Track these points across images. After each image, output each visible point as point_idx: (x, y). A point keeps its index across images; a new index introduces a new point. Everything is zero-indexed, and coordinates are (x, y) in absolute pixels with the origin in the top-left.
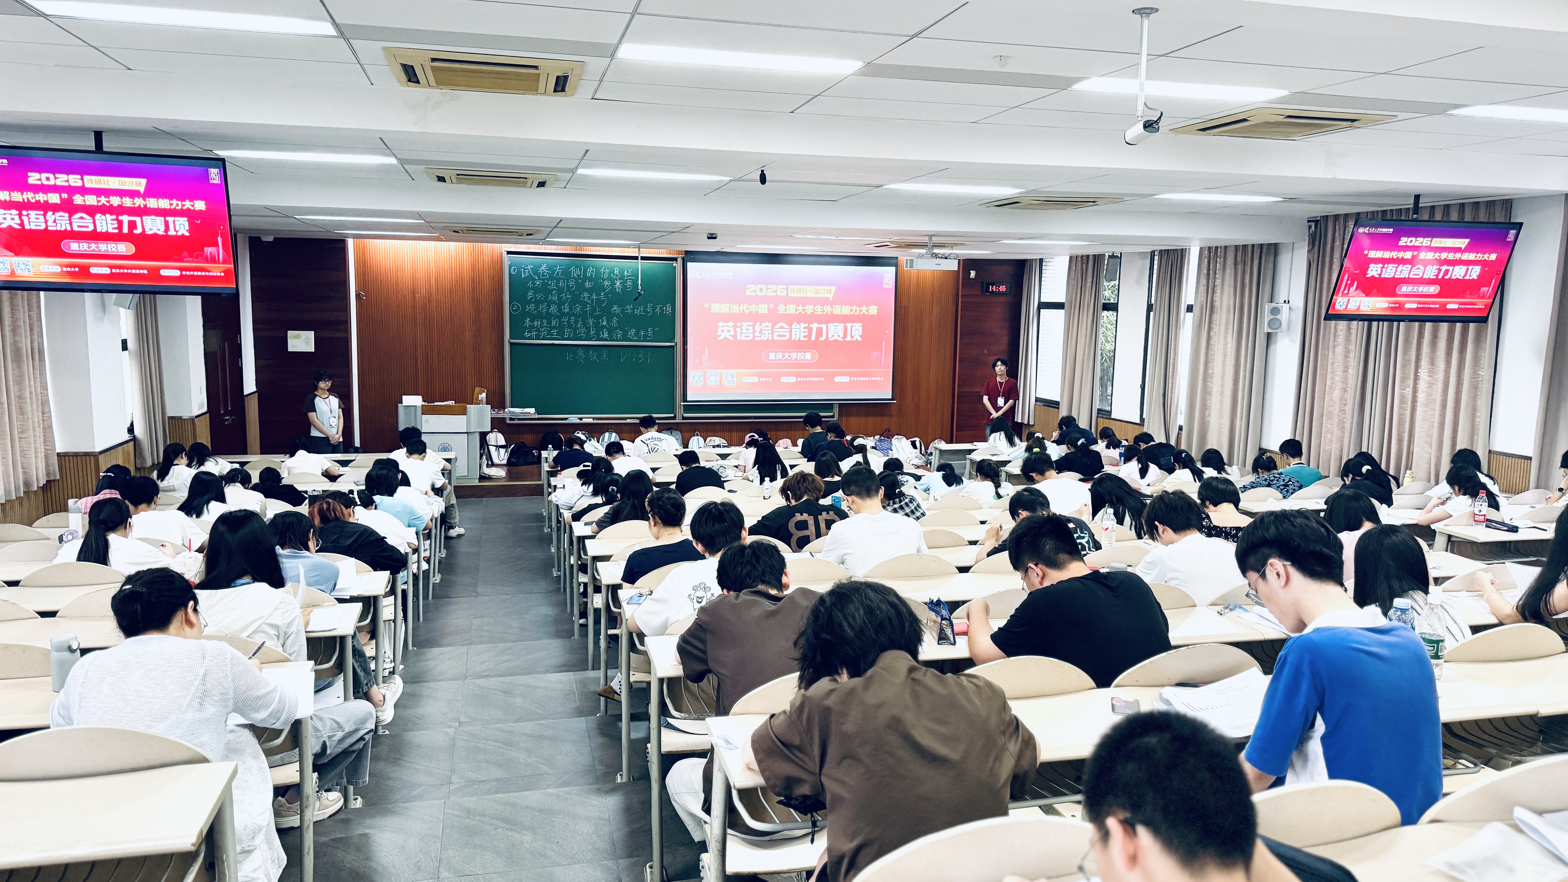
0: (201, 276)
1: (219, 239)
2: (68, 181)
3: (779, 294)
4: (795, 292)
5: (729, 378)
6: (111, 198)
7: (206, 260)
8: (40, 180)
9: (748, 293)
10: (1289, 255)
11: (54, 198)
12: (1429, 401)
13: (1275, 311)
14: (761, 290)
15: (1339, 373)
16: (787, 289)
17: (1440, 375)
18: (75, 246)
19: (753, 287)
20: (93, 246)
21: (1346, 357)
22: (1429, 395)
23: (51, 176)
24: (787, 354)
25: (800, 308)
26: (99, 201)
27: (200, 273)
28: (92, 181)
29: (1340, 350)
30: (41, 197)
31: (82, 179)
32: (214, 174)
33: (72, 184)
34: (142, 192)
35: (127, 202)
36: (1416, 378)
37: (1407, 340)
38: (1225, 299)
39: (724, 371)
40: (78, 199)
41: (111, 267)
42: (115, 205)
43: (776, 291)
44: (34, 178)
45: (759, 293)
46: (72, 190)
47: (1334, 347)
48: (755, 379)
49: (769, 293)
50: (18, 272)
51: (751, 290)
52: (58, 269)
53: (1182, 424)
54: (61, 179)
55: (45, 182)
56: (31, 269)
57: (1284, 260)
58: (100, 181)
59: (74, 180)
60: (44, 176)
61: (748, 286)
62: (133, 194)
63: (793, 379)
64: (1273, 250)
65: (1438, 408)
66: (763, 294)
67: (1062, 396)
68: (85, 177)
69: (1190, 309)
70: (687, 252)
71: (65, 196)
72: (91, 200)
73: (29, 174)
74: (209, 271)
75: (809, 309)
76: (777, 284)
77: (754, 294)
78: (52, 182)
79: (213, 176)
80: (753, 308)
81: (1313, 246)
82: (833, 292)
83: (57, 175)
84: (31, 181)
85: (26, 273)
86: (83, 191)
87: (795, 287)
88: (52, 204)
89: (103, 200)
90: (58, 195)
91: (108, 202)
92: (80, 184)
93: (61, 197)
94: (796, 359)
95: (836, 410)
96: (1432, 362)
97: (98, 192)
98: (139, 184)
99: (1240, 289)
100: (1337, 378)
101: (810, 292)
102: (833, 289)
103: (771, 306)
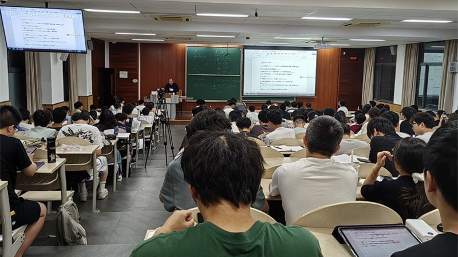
13: (453, 64)
70: (245, 46)
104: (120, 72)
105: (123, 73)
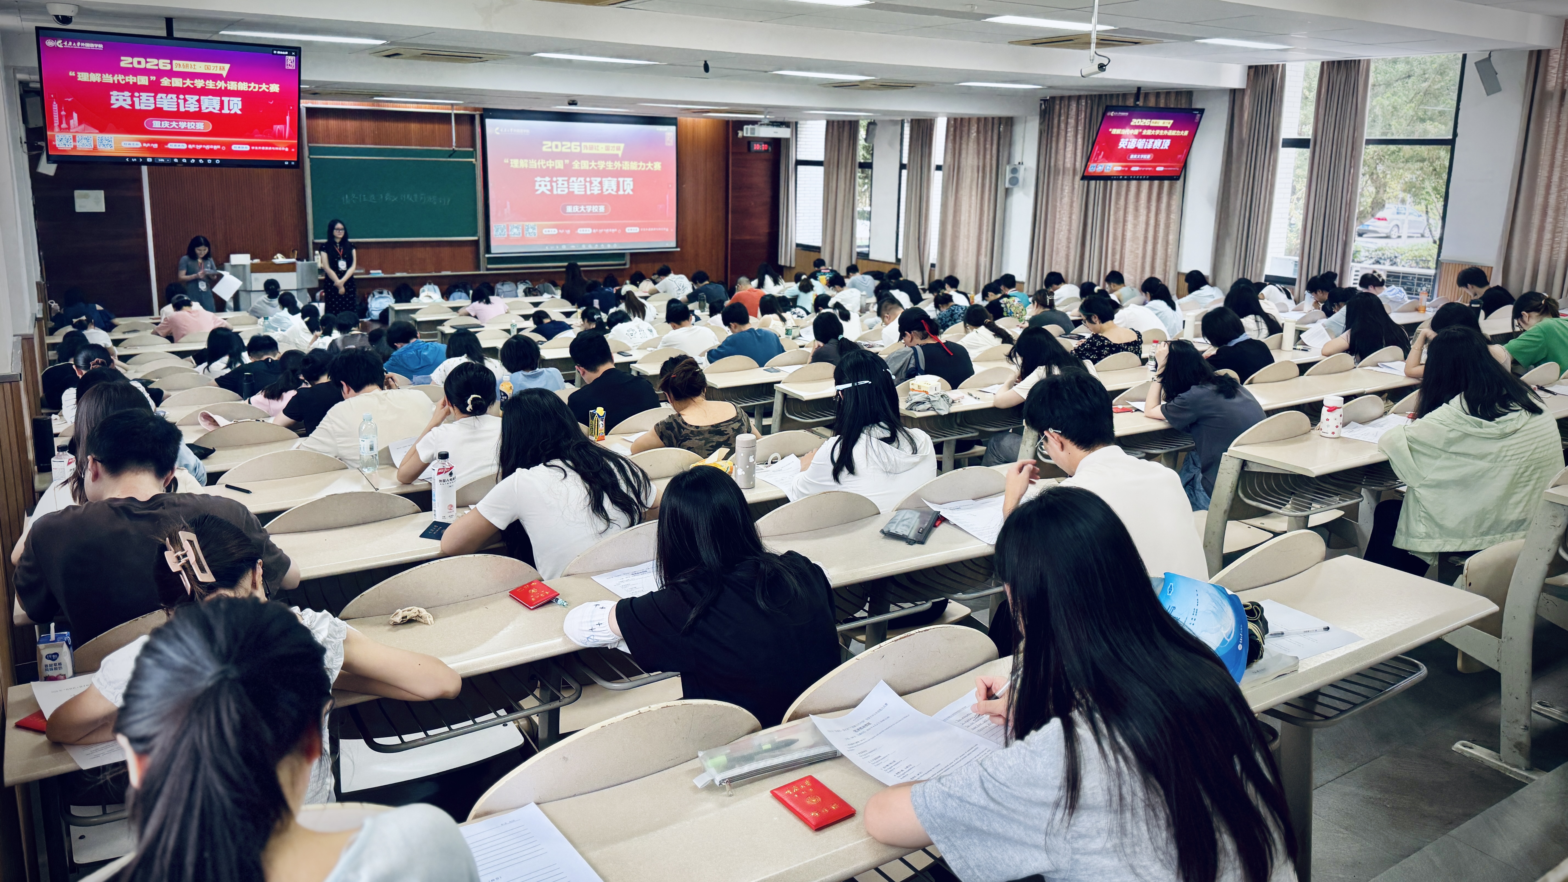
0: (268, 151)
1: (288, 118)
2: (157, 65)
3: (574, 150)
4: (587, 148)
5: (531, 230)
6: (196, 81)
7: (275, 137)
8: (132, 63)
9: (544, 149)
10: (1023, 126)
11: (143, 80)
12: (1135, 238)
13: (1014, 171)
14: (557, 147)
15: (1066, 219)
16: (580, 146)
17: (1142, 218)
18: (157, 124)
19: (549, 143)
20: (174, 124)
21: (1071, 206)
22: (1134, 233)
23: (142, 60)
24: (582, 207)
25: (593, 163)
26: (184, 84)
27: (267, 148)
28: (180, 66)
29: (1066, 200)
30: (131, 79)
31: (171, 64)
32: (290, 61)
33: (161, 67)
34: (224, 76)
35: (210, 84)
36: (1125, 221)
37: (1118, 194)
38: (970, 160)
39: (527, 223)
40: (165, 82)
41: (188, 143)
42: (199, 87)
43: (570, 148)
44: (126, 62)
45: (554, 150)
46: (160, 73)
47: (1061, 199)
48: (554, 231)
49: (564, 150)
50: (100, 147)
51: (548, 146)
52: (139, 145)
53: (934, 262)
54: (152, 63)
55: (136, 65)
56: (113, 144)
57: (1018, 130)
58: (187, 66)
59: (164, 64)
60: (136, 60)
61: (544, 143)
62: (216, 77)
63: (589, 231)
64: (1009, 122)
65: (1141, 243)
66: (559, 150)
67: (824, 241)
68: (174, 62)
69: (939, 168)
70: (485, 110)
71: (153, 78)
72: (177, 82)
73: (122, 58)
74: (275, 146)
75: (601, 165)
76: (571, 141)
77: (550, 150)
78: (143, 66)
79: (289, 62)
80: (550, 164)
81: (1044, 120)
82: (622, 148)
83: (148, 60)
84: (123, 64)
85: (108, 148)
86: (171, 74)
87: (588, 144)
88: (141, 85)
89: (188, 82)
90: (147, 78)
91: (193, 84)
92: (168, 67)
93: (149, 79)
94: (591, 212)
95: (628, 259)
96: (1137, 209)
97: (183, 75)
98: (223, 69)
99: (981, 152)
100: (1063, 223)
101: (601, 148)
102: (622, 146)
103: (567, 161)
104: (77, 193)
105: (86, 197)
